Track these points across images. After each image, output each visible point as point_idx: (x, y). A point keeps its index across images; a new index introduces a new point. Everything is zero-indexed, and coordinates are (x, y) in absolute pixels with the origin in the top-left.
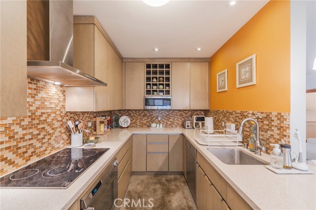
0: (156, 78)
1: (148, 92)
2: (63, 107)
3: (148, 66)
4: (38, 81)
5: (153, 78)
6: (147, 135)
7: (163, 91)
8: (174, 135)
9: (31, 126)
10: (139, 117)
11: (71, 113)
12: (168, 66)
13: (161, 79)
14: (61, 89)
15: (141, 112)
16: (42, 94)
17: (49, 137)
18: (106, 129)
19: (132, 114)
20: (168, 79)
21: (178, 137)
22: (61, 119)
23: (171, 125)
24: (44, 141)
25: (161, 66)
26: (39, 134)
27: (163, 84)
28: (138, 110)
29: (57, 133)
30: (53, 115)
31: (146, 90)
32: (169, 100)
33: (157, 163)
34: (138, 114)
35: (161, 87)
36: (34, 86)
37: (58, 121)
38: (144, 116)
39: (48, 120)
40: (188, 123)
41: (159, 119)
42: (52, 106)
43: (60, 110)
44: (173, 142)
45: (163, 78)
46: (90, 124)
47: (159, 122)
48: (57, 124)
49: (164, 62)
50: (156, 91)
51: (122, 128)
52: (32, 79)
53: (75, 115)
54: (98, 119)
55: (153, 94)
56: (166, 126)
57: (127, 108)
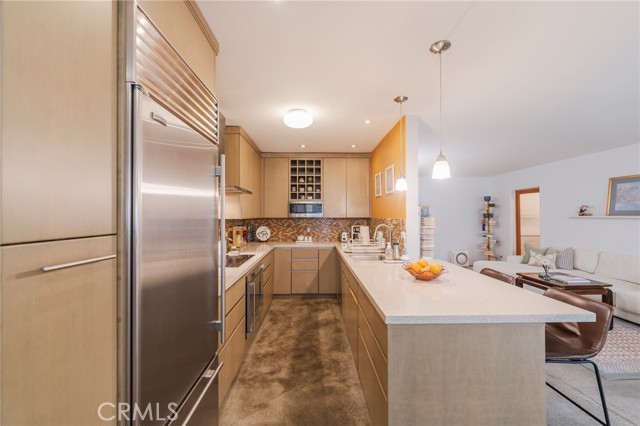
0: (304, 178)
1: (294, 196)
3: (294, 162)
5: (300, 177)
6: (292, 248)
7: (312, 195)
8: (325, 250)
10: (282, 228)
12: (318, 162)
13: (310, 179)
15: (284, 222)
18: (242, 241)
19: (273, 225)
20: (318, 179)
21: (328, 253)
23: (324, 239)
25: (310, 162)
27: (312, 186)
28: (281, 219)
31: (290, 192)
32: (320, 205)
33: (305, 283)
34: (280, 223)
35: (310, 189)
38: (289, 226)
40: (345, 235)
41: (309, 230)
44: (323, 258)
45: (313, 177)
47: (308, 234)
49: (314, 158)
50: (304, 194)
51: (260, 241)
54: (235, 229)
55: (300, 198)
56: (317, 240)
57: (266, 216)
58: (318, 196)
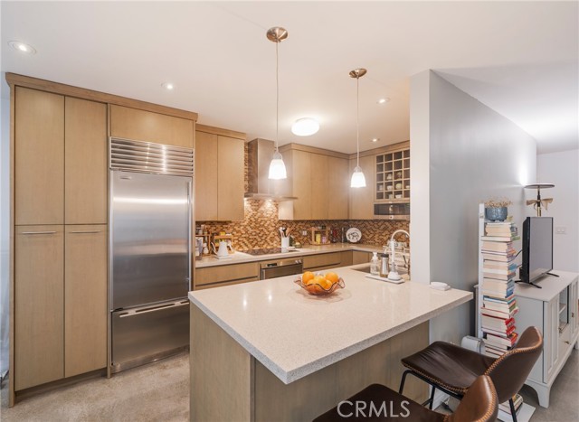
0: (391, 174)
1: (380, 196)
2: (277, 216)
4: (259, 201)
5: (386, 174)
7: (401, 192)
9: (256, 228)
10: (378, 231)
11: (283, 221)
12: (407, 153)
14: (275, 203)
17: (266, 236)
18: (324, 240)
20: (407, 173)
22: (274, 225)
24: (263, 238)
25: (398, 155)
26: (260, 233)
27: (401, 182)
29: (271, 235)
30: (268, 222)
31: (376, 192)
32: (408, 205)
34: (376, 226)
35: (398, 186)
36: (257, 204)
37: (272, 226)
38: (385, 229)
39: (265, 225)
42: (268, 216)
43: (274, 219)
45: (401, 172)
46: (305, 233)
48: (271, 229)
49: (402, 149)
50: (392, 193)
51: (350, 242)
53: (286, 223)
54: (313, 229)
57: (353, 218)
58: (407, 193)
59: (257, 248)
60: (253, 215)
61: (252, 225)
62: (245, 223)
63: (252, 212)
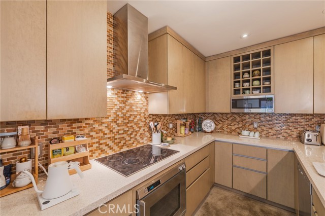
0: (249, 72)
1: (236, 92)
2: (146, 110)
3: (237, 59)
4: (128, 91)
5: (243, 73)
6: (233, 144)
7: (259, 89)
8: (277, 151)
9: (123, 124)
10: (227, 122)
11: (153, 115)
12: (267, 53)
13: (256, 72)
14: (145, 95)
15: (228, 116)
16: (131, 101)
17: (135, 133)
18: (187, 132)
19: (218, 118)
20: (268, 71)
21: (285, 154)
22: (144, 120)
23: (276, 136)
24: (132, 136)
25: (257, 55)
26: (128, 131)
27: (259, 80)
28: (226, 114)
29: (141, 131)
30: (138, 117)
31: (233, 88)
32: (271, 99)
33: (250, 182)
34: (225, 118)
35: (256, 83)
36: (125, 95)
37: (142, 121)
38: (233, 120)
39: (135, 121)
40: (310, 135)
41: (256, 125)
42: (137, 110)
43: (144, 113)
44: (274, 161)
45: (260, 70)
46: (171, 126)
47: (255, 130)
48: (141, 124)
49: (261, 49)
50: (249, 89)
51: (205, 132)
52: (124, 90)
53: (156, 117)
54: (179, 122)
55: (244, 93)
56: (267, 136)
57: (210, 111)
58: (268, 89)
59: (125, 149)
60: (121, 109)
61: (119, 122)
62: (110, 120)
63: (119, 105)
